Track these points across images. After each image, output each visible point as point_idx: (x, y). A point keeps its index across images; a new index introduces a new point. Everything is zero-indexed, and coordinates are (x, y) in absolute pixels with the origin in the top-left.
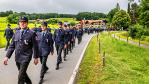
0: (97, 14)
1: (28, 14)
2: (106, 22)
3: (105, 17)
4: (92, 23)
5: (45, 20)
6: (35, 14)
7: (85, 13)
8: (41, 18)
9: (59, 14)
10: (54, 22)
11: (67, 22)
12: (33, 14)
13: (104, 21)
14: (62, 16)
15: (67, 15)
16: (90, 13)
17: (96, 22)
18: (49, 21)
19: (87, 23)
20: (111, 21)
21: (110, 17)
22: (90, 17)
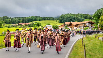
0: (82, 15)
1: (11, 18)
2: (91, 23)
3: (91, 18)
4: (76, 26)
5: (27, 24)
6: (17, 18)
7: (68, 14)
8: (23, 22)
9: (41, 17)
10: (35, 25)
11: (49, 25)
12: (15, 18)
13: (89, 23)
14: (44, 19)
15: (49, 18)
16: (74, 14)
17: (80, 24)
18: (31, 25)
19: (70, 25)
20: (97, 23)
21: (96, 18)
22: (74, 18)
